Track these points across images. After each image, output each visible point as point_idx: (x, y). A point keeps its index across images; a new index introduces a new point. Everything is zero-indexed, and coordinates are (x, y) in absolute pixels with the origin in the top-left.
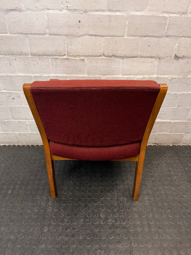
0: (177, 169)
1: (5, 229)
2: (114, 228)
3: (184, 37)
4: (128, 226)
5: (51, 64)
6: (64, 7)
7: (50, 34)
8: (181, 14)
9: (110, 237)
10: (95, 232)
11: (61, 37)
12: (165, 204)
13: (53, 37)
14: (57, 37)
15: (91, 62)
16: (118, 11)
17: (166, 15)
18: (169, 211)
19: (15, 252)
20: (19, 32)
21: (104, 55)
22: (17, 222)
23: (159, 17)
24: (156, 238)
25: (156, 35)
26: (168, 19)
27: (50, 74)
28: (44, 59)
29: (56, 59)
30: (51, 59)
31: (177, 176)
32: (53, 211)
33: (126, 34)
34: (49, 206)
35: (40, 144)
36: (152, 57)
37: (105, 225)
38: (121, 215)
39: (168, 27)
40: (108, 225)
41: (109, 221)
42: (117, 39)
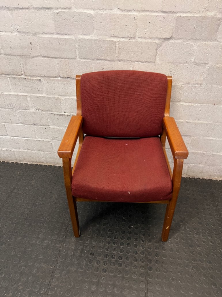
2: (47, 249)
3: (137, 62)
5: (10, 82)
6: (14, 29)
7: (5, 54)
8: (129, 38)
9: (39, 256)
10: (27, 250)
11: (15, 57)
13: (7, 56)
14: (12, 57)
15: (48, 82)
16: (66, 34)
17: (115, 40)
18: (109, 239)
21: (59, 76)
23: (108, 41)
24: (83, 263)
25: (108, 59)
26: (117, 43)
27: (11, 92)
28: (3, 77)
29: (14, 78)
30: (9, 78)
33: (78, 57)
35: (11, 161)
37: (40, 245)
38: (60, 238)
39: (118, 51)
40: (43, 245)
41: (46, 242)
42: (70, 61)
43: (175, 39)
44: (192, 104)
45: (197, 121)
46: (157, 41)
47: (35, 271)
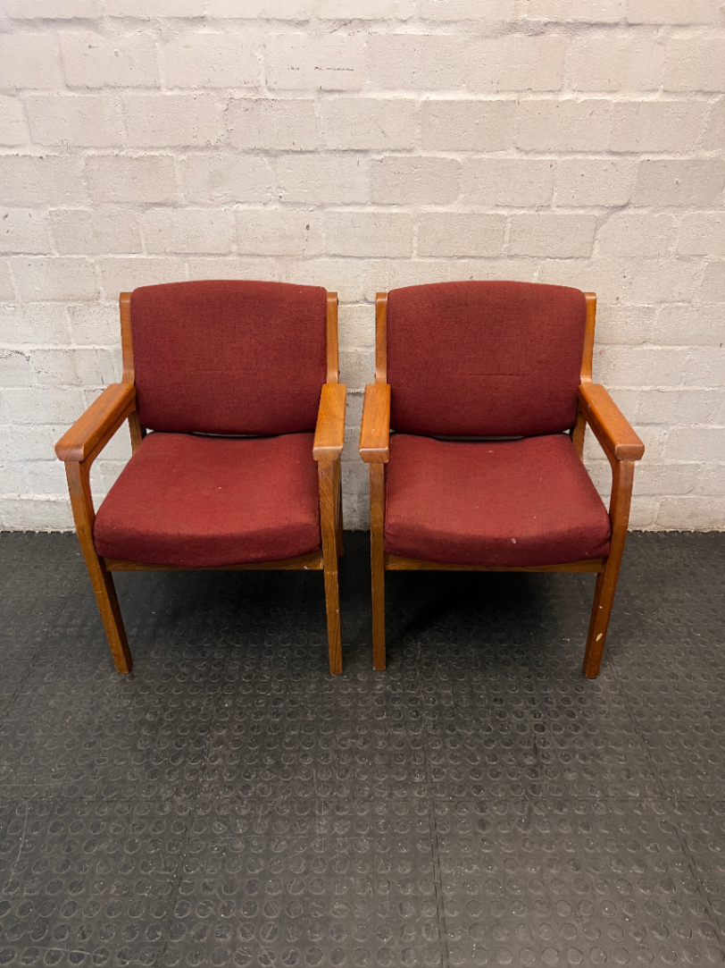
1: (131, 703)
2: (387, 701)
3: (552, 258)
4: (422, 696)
6: (272, 197)
7: (240, 255)
8: (536, 209)
9: (377, 716)
10: (343, 708)
11: (264, 260)
13: (245, 259)
14: (256, 260)
16: (394, 205)
17: (504, 212)
19: (159, 743)
20: (168, 250)
22: (158, 690)
23: (488, 215)
24: (486, 719)
25: (486, 254)
26: (509, 220)
32: (242, 669)
33: (415, 252)
34: (232, 659)
37: (367, 695)
38: (408, 677)
39: (510, 237)
40: (374, 695)
41: (378, 687)
42: (395, 263)
43: (635, 207)
44: (671, 348)
45: (681, 388)
46: (596, 213)
47: (381, 745)
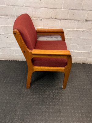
0: (83, 74)
1: (2, 98)
2: (52, 99)
3: (91, 11)
4: (59, 98)
7: (26, 6)
9: (50, 103)
10: (44, 100)
11: (31, 8)
12: (77, 90)
13: (27, 8)
14: (29, 8)
15: (45, 21)
18: (78, 93)
19: (7, 108)
20: (10, 5)
21: (51, 18)
22: (8, 95)
24: (71, 104)
25: (77, 9)
31: (83, 77)
32: (25, 91)
33: (62, 8)
34: (23, 88)
36: (74, 20)
37: (48, 98)
38: (56, 94)
39: (83, 5)
40: (50, 98)
41: (51, 96)
42: (58, 10)
47: (51, 110)
